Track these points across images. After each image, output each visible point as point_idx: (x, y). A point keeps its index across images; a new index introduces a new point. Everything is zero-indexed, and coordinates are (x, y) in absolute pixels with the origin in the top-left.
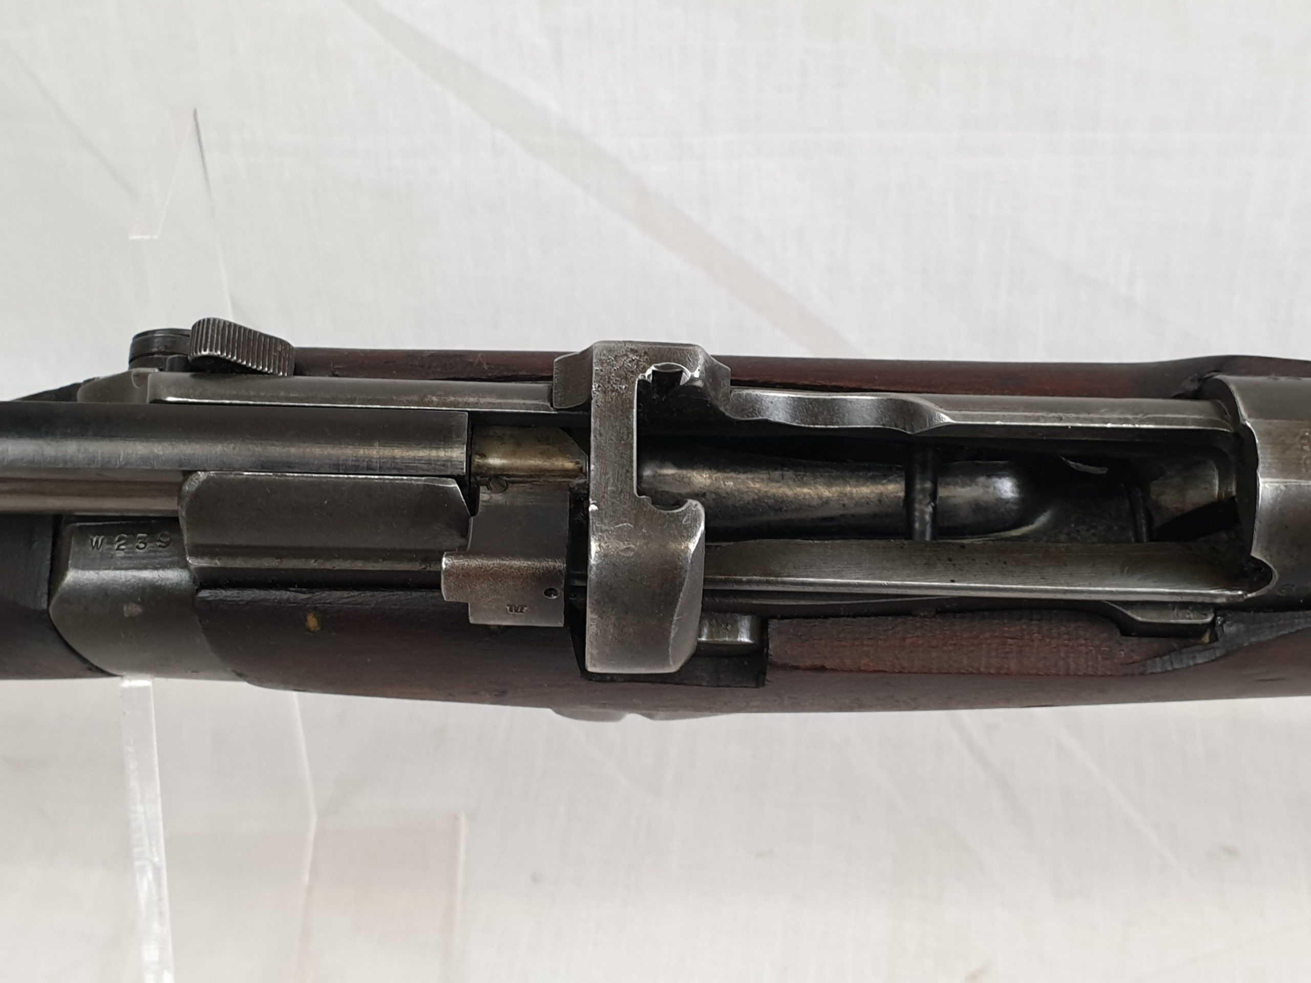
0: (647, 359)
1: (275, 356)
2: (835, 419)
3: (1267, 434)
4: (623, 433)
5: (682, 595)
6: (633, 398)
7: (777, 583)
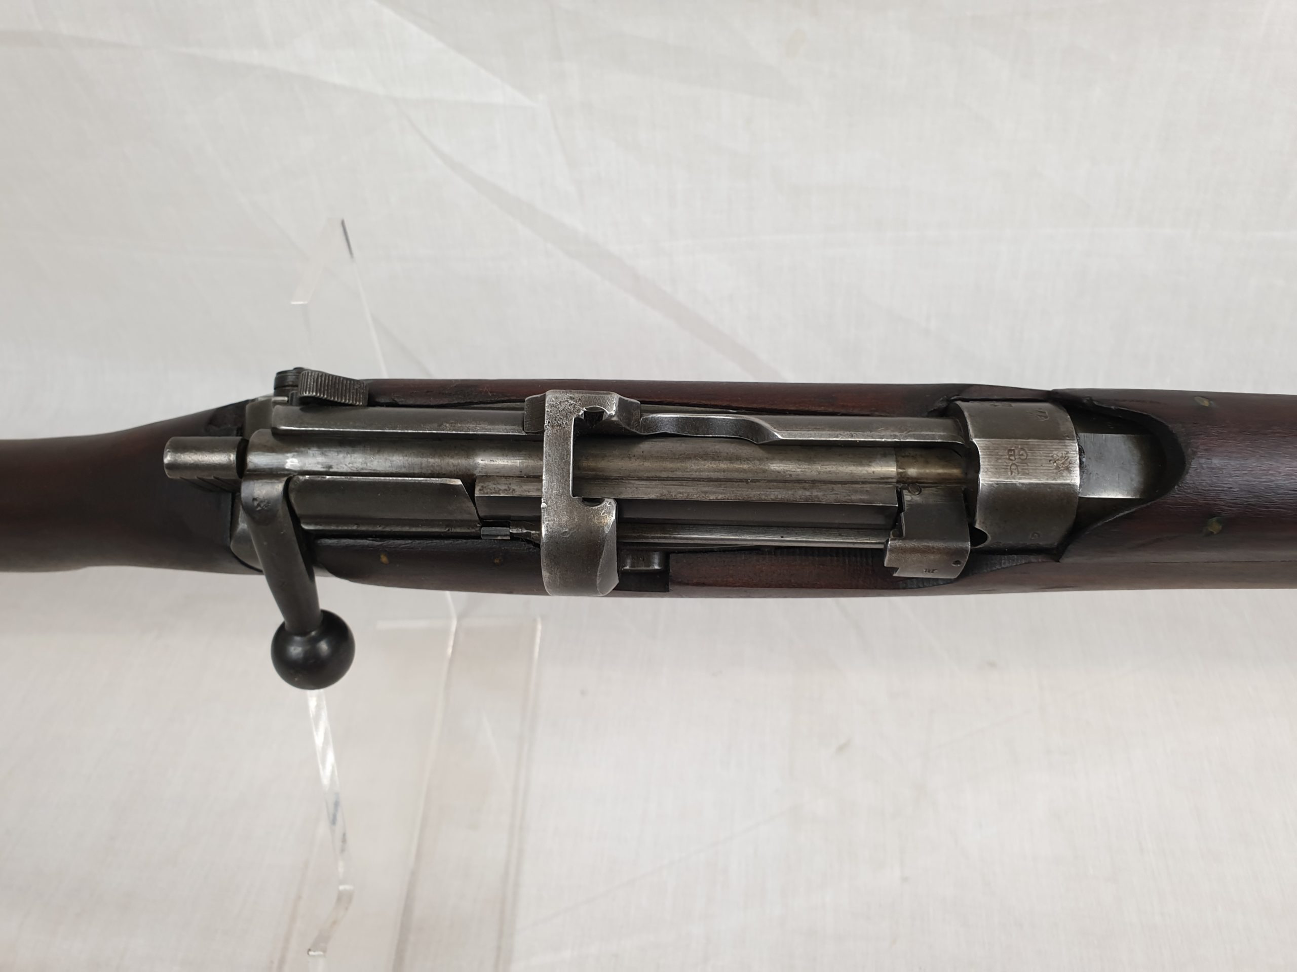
0: (580, 404)
1: (353, 392)
2: (710, 431)
3: (987, 448)
4: (564, 455)
5: (601, 560)
6: (571, 430)
7: (670, 538)
